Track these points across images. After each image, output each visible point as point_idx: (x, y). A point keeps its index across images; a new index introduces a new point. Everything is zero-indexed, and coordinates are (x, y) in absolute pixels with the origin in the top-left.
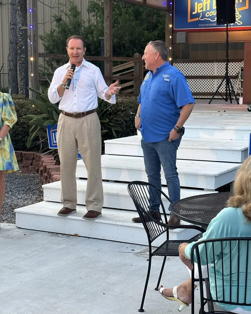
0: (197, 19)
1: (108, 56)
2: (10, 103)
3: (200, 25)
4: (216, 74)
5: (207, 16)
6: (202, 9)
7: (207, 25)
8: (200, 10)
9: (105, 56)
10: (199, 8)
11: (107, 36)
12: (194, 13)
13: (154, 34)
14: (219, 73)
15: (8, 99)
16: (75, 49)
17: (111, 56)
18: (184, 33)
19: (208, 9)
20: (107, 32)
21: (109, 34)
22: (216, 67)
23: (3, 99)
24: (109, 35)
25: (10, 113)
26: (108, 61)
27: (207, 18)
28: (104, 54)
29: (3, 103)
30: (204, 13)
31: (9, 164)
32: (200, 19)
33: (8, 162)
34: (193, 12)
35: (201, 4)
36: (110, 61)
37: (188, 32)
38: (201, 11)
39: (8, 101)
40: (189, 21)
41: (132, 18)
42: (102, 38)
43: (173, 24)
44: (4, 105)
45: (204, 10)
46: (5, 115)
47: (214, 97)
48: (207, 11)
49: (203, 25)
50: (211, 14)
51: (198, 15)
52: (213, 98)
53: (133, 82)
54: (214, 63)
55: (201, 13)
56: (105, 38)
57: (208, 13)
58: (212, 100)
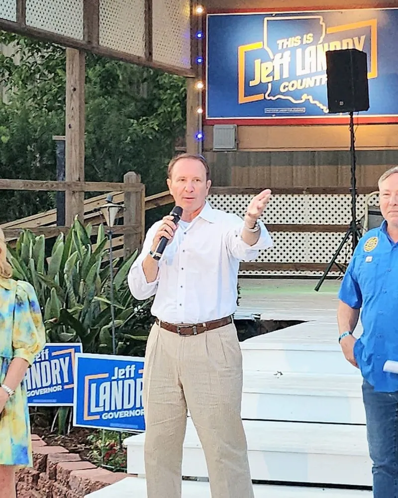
0: (260, 97)
1: (74, 181)
2: (31, 304)
3: (267, 110)
4: (306, 221)
5: (282, 90)
6: (271, 74)
7: (283, 110)
8: (267, 76)
9: (67, 180)
10: (265, 73)
11: (73, 135)
12: (252, 83)
13: (151, 126)
14: (314, 219)
15: (26, 297)
16: (189, 180)
17: (81, 180)
18: (232, 126)
19: (286, 75)
20: (72, 126)
21: (77, 128)
22: (306, 205)
23: (16, 295)
24: (77, 133)
25: (30, 329)
26: (74, 192)
27: (283, 94)
28: (64, 175)
29: (16, 305)
30: (276, 85)
31: (22, 451)
32: (269, 96)
33: (20, 446)
34: (251, 80)
35: (269, 64)
36: (80, 192)
37: (240, 124)
38: (270, 79)
39: (27, 300)
40: (242, 99)
41: (97, 90)
42: (61, 138)
43: (204, 108)
44: (18, 309)
45: (277, 78)
46: (19, 333)
47: (327, 275)
48: (282, 80)
49: (276, 110)
50: (293, 86)
51: (261, 88)
52: (326, 277)
53: (120, 240)
54: (302, 196)
55: (270, 85)
56: (66, 138)
57: (286, 84)
58: (323, 281)
